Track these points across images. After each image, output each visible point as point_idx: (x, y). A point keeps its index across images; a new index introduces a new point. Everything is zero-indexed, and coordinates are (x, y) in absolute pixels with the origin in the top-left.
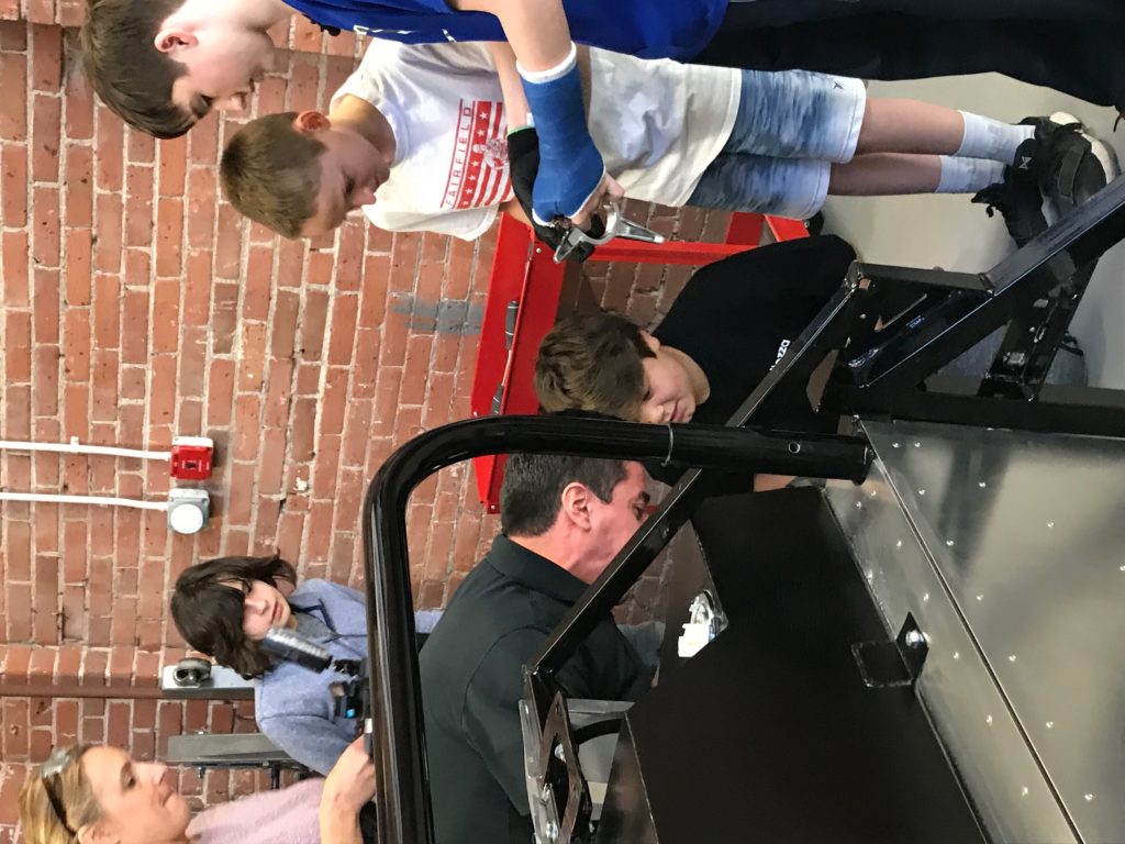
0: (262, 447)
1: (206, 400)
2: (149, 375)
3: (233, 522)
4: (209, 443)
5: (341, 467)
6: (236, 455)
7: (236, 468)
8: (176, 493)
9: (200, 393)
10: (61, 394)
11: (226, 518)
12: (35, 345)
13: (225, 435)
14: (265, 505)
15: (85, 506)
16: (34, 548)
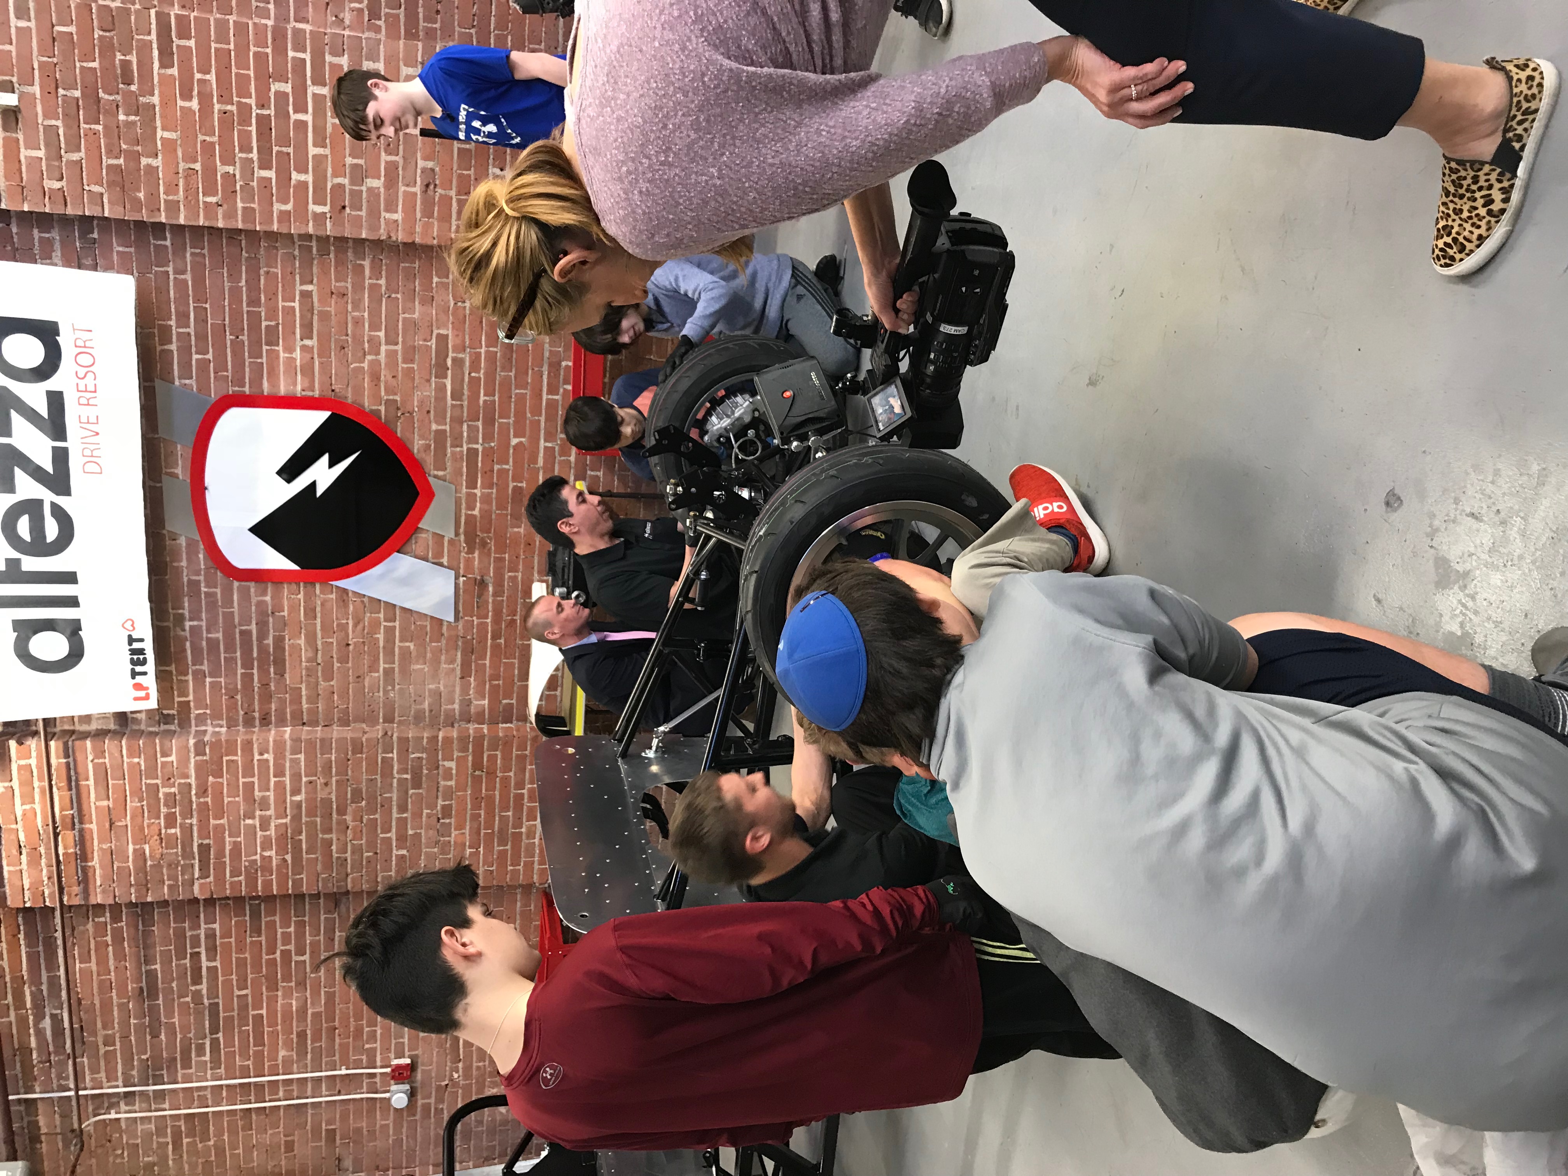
0: (435, 1059)
1: (406, 1040)
2: (379, 1032)
3: (423, 1098)
4: (408, 1061)
5: (475, 1064)
6: (423, 1065)
7: (423, 1071)
8: (394, 1088)
9: (402, 1037)
10: (337, 1047)
11: (419, 1097)
12: (325, 1025)
13: (417, 1056)
14: (439, 1088)
15: (349, 1100)
16: (324, 1125)
